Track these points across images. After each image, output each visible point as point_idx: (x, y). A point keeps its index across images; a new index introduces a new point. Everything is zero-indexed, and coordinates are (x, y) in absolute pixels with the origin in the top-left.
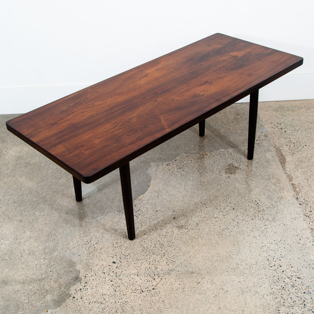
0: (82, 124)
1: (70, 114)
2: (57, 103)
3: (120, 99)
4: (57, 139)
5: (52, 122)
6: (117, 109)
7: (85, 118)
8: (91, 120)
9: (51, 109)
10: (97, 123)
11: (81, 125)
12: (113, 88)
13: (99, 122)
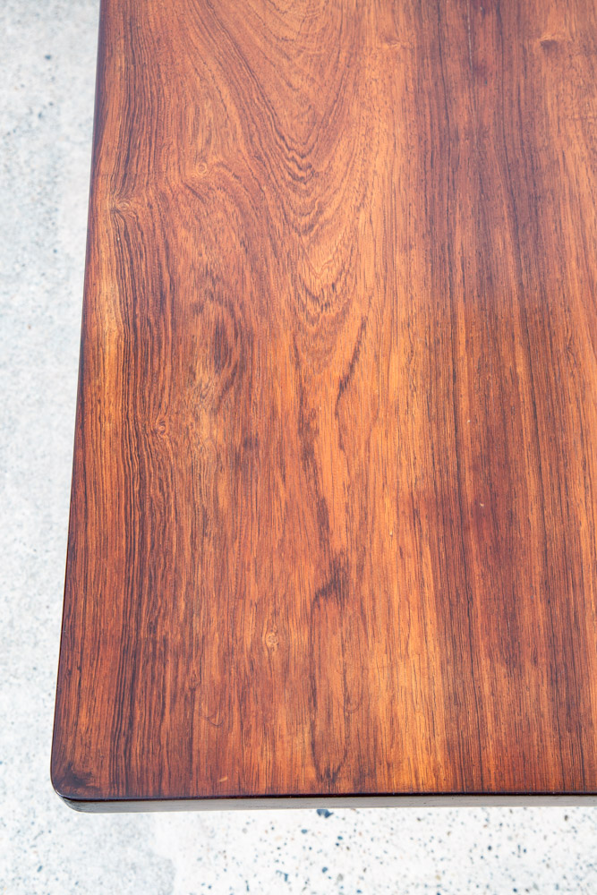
0: (467, 462)
1: (308, 453)
2: (108, 427)
3: (378, 163)
4: (513, 663)
5: (308, 577)
6: (464, 240)
7: (418, 411)
8: (464, 404)
9: (153, 491)
10: (525, 398)
11: (468, 477)
12: (232, 109)
13: (524, 387)
